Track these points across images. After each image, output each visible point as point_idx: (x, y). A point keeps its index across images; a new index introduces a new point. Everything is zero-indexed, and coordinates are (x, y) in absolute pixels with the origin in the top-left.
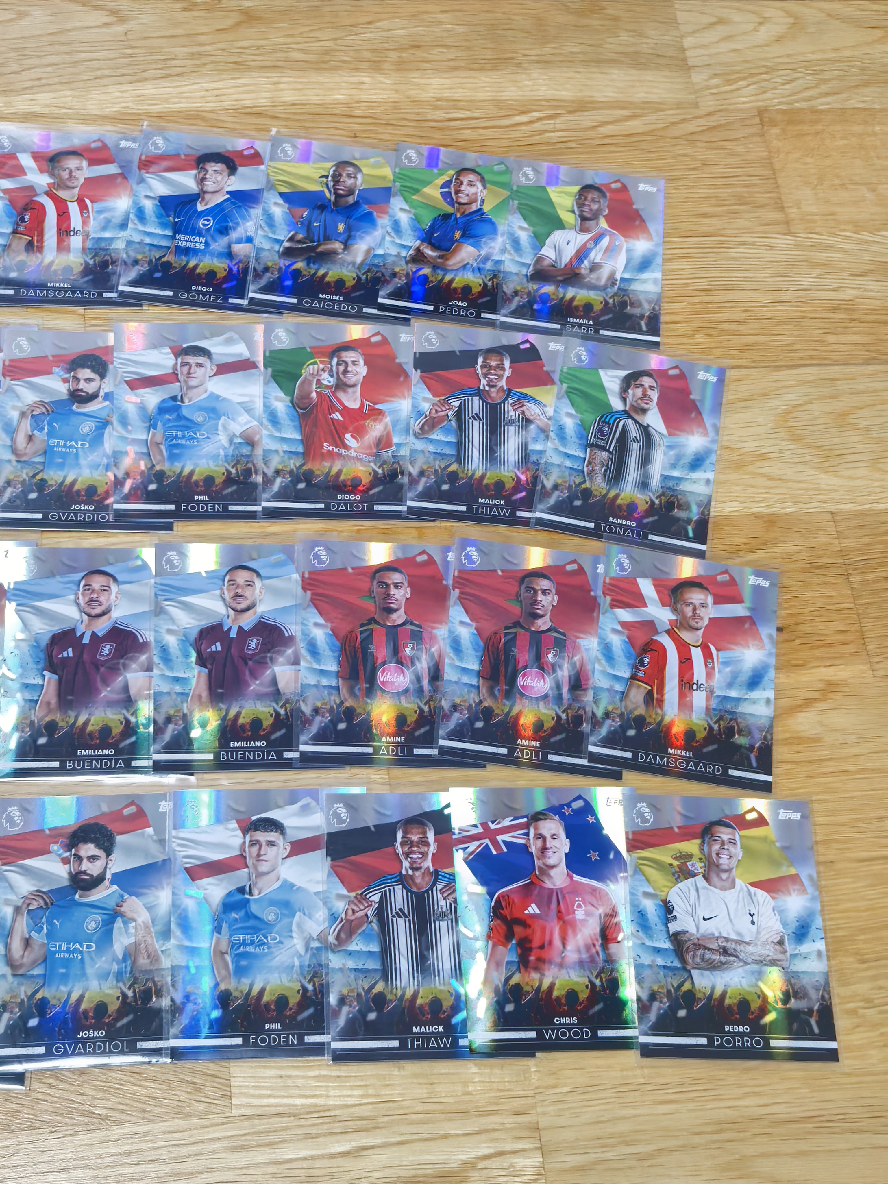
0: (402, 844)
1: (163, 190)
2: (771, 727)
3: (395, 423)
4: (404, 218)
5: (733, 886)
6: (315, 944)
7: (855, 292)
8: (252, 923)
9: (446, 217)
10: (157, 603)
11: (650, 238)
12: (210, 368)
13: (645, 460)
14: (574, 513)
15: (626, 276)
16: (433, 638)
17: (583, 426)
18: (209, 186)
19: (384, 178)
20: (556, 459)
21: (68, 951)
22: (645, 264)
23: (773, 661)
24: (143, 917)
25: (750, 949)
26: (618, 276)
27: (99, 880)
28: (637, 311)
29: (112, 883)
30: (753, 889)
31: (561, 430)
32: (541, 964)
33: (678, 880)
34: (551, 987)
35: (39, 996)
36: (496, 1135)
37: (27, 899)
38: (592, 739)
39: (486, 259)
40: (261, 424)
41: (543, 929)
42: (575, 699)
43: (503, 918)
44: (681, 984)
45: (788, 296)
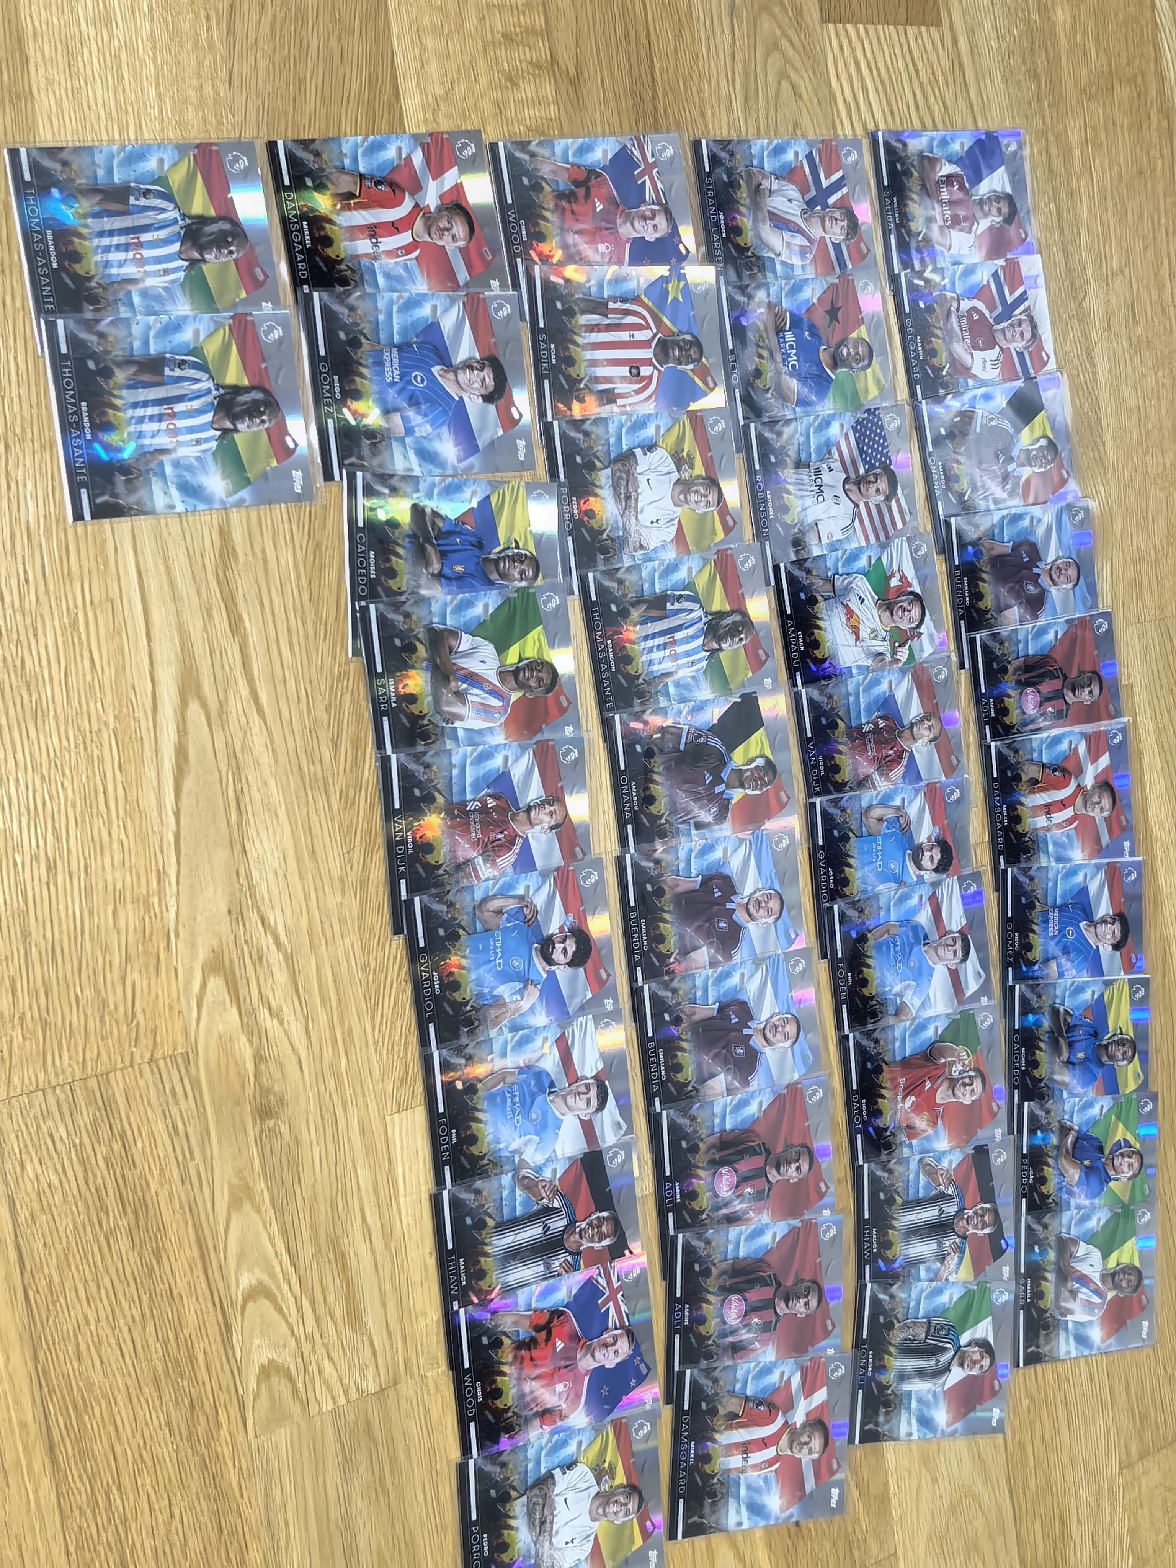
0: (598, 1218)
1: (1093, 888)
2: (720, 1530)
3: (928, 1139)
4: (1095, 1111)
5: (594, 1520)
6: (517, 1160)
7: (1078, 1540)
8: (528, 1100)
9: (1101, 1149)
10: (764, 959)
11: (1103, 1341)
12: (953, 963)
13: (921, 1374)
14: (873, 1317)
15: (1070, 1325)
16: (759, 1211)
17: (943, 1311)
18: (1101, 929)
19: (1126, 1086)
20: (914, 1293)
21: (496, 948)
22: (1082, 1340)
23: (772, 1522)
24: (525, 1005)
25: (547, 1544)
26: (1069, 1317)
27: (549, 961)
28: (1042, 1341)
29: (548, 972)
30: (592, 1538)
31: (939, 1292)
32: (518, 1360)
33: (593, 1470)
34: (503, 1374)
35: (461, 932)
36: (388, 1347)
37: (531, 906)
38: (696, 1371)
39: (1071, 1193)
40: (914, 1019)
41: (545, 1358)
42: (725, 1350)
43: (550, 1321)
44: (515, 1489)
45: (1069, 1478)
